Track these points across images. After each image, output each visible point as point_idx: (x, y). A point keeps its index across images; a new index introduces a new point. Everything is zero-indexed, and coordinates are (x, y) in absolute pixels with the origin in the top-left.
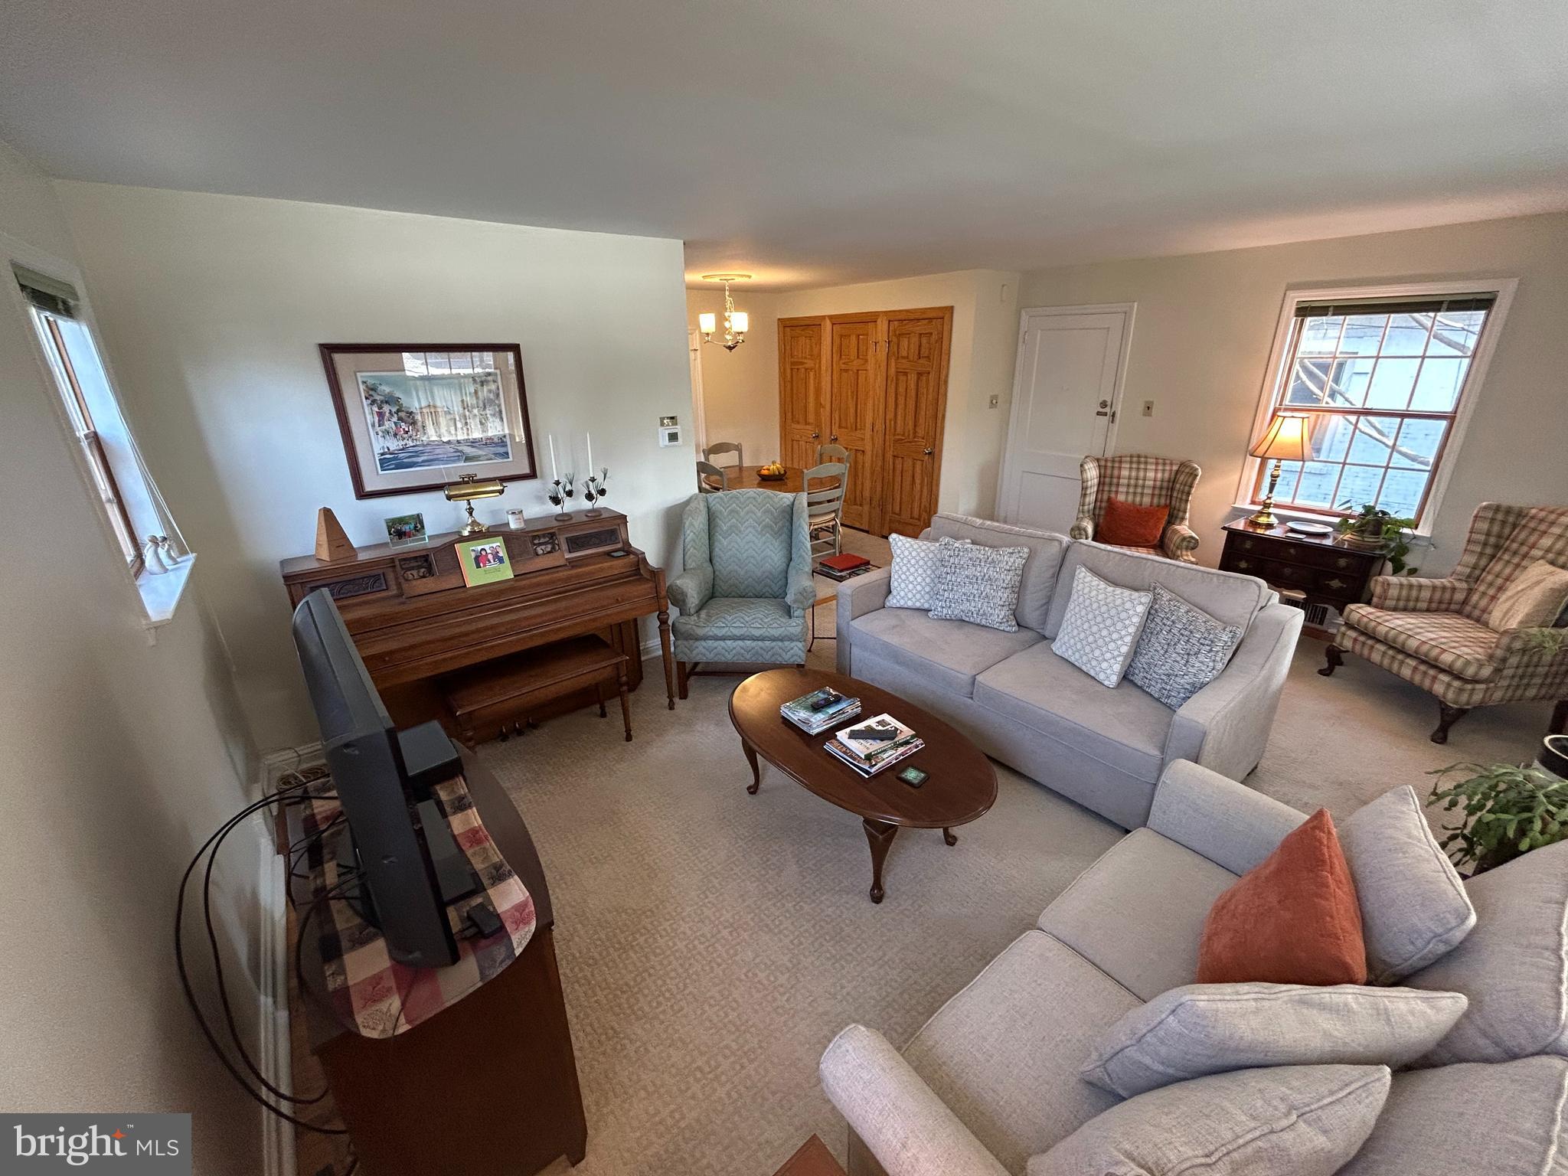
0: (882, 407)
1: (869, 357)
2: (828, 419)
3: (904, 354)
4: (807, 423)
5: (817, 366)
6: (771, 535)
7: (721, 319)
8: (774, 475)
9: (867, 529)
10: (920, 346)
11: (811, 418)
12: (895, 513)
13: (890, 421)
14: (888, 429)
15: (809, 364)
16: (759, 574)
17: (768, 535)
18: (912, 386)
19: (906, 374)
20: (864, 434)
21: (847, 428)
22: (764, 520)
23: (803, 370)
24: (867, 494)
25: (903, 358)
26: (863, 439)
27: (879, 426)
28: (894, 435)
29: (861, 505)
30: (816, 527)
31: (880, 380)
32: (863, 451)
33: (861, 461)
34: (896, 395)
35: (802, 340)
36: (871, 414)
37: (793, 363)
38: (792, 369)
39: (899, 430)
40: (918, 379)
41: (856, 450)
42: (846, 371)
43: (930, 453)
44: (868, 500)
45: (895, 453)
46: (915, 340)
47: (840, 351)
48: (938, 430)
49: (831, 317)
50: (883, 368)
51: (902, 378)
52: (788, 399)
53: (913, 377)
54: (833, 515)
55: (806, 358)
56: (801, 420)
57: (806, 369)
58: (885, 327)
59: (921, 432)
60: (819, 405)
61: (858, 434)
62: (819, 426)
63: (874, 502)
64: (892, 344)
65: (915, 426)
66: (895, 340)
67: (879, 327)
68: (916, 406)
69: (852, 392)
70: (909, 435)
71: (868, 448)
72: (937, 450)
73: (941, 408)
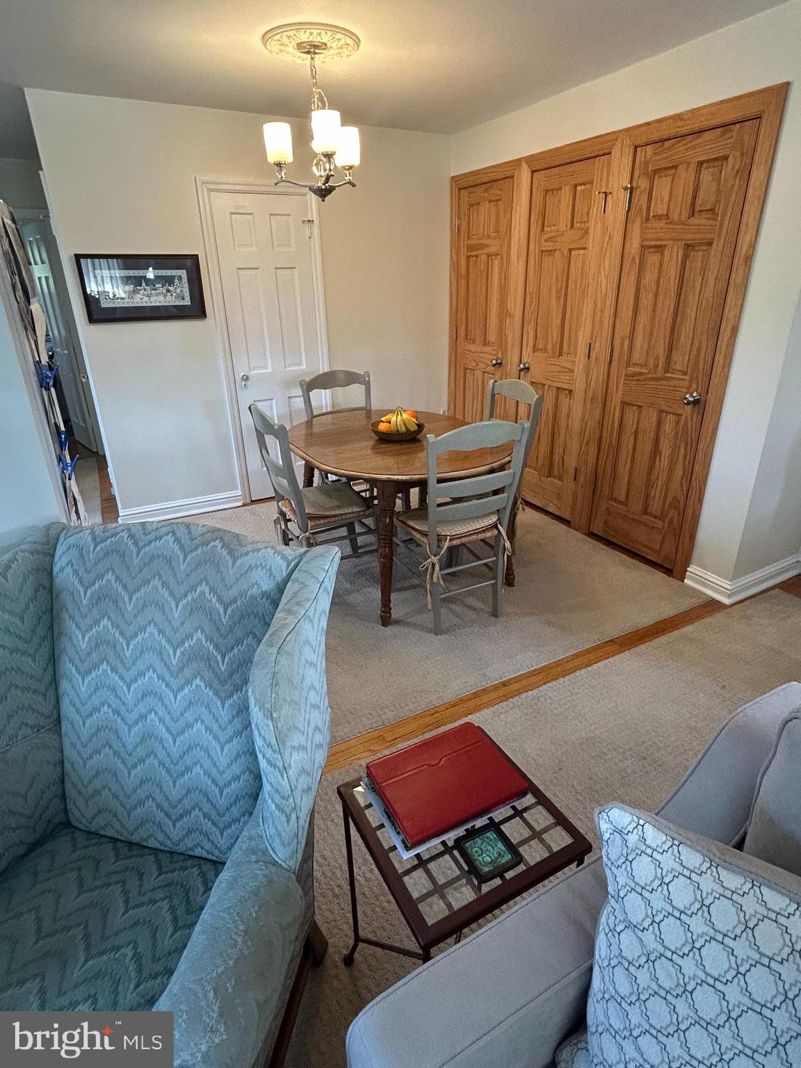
0: (609, 312)
1: (591, 225)
2: (518, 336)
3: (662, 210)
4: (485, 344)
5: (505, 248)
6: (209, 685)
7: (302, 136)
8: (398, 433)
9: (567, 516)
10: (696, 191)
11: (492, 336)
12: (616, 500)
13: (623, 339)
14: (616, 356)
15: (494, 246)
16: (174, 794)
17: (198, 681)
18: (672, 272)
19: (660, 249)
20: (574, 362)
21: (545, 350)
22: (189, 636)
23: (484, 258)
24: (571, 463)
25: (658, 217)
26: (572, 371)
27: (601, 349)
28: (628, 365)
29: (560, 478)
30: (455, 542)
31: (610, 264)
32: (570, 391)
33: (564, 411)
34: (638, 290)
35: (485, 207)
36: (589, 328)
37: (470, 248)
38: (468, 257)
39: (637, 356)
40: (686, 257)
41: (558, 388)
42: (551, 252)
43: (696, 402)
44: (572, 472)
45: (627, 399)
46: (685, 177)
47: (540, 218)
48: (720, 358)
49: (530, 160)
50: (618, 239)
51: (653, 259)
52: (462, 304)
53: (674, 255)
54: (494, 519)
55: (489, 237)
56: (478, 340)
57: (488, 256)
58: (628, 160)
59: (679, 361)
60: (504, 313)
61: (564, 361)
62: (502, 344)
63: (582, 478)
64: (636, 195)
65: (670, 350)
66: (643, 184)
67: (615, 165)
68: (676, 313)
69: (558, 291)
70: (656, 366)
71: (579, 386)
72: (711, 398)
73: (730, 313)
